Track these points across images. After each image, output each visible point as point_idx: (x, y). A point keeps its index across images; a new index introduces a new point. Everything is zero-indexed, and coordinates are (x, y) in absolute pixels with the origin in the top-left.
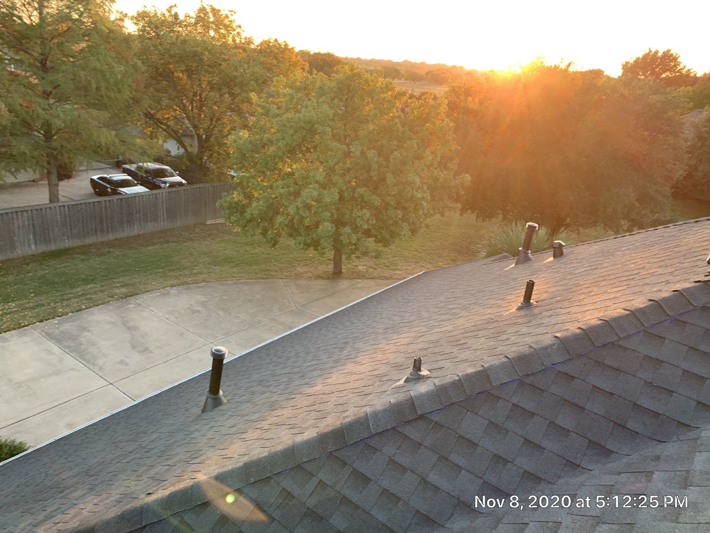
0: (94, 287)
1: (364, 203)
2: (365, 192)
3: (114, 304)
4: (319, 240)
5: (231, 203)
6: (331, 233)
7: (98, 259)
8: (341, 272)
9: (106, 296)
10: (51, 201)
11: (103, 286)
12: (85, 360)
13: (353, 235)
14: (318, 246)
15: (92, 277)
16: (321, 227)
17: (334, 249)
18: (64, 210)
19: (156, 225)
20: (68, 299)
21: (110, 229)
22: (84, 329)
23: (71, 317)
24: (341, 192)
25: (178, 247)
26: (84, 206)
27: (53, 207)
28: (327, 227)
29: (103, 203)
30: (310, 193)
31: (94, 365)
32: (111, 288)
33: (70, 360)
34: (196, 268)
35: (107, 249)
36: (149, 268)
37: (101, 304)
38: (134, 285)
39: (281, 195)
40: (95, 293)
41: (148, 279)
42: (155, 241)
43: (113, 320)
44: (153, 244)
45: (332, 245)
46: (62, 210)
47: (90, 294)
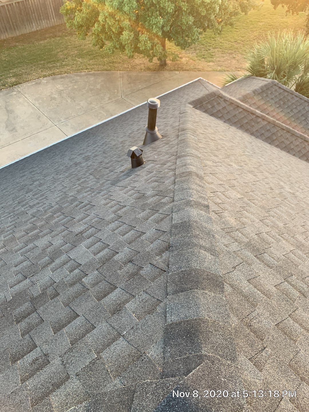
7: (6, 52)
9: (1, 85)
11: (2, 76)
19: (48, 22)
21: (16, 27)
25: (60, 42)
34: (66, 60)
35: (14, 44)
36: (35, 61)
38: (21, 75)
41: (31, 70)
42: (47, 36)
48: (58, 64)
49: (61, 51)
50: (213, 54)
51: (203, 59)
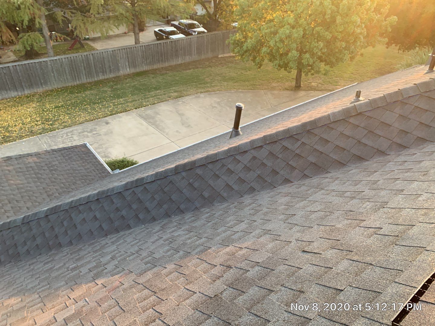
0: (160, 92)
1: (319, 38)
2: (321, 30)
3: (171, 101)
4: (288, 63)
5: (235, 41)
6: (296, 58)
7: (160, 77)
8: (300, 86)
9: (167, 97)
10: (136, 43)
11: (165, 92)
12: (159, 129)
13: (311, 59)
14: (287, 67)
15: (158, 87)
16: (290, 54)
17: (297, 69)
18: (143, 48)
19: (191, 57)
20: (148, 98)
21: (166, 60)
22: (157, 114)
23: (150, 107)
24: (304, 30)
25: (203, 71)
26: (152, 45)
27: (137, 47)
28: (294, 54)
29: (162, 44)
30: (284, 31)
31: (164, 132)
32: (170, 93)
33: (151, 129)
34: (213, 83)
35: (165, 72)
36: (188, 83)
37: (165, 101)
38: (180, 91)
39: (266, 33)
40: (161, 95)
41: (188, 88)
42: (190, 67)
43: (171, 110)
44: (190, 69)
45: (297, 66)
46: (142, 49)
47: (159, 95)
48: (209, 85)
49: (207, 77)
50: (337, 81)
51: (330, 84)
